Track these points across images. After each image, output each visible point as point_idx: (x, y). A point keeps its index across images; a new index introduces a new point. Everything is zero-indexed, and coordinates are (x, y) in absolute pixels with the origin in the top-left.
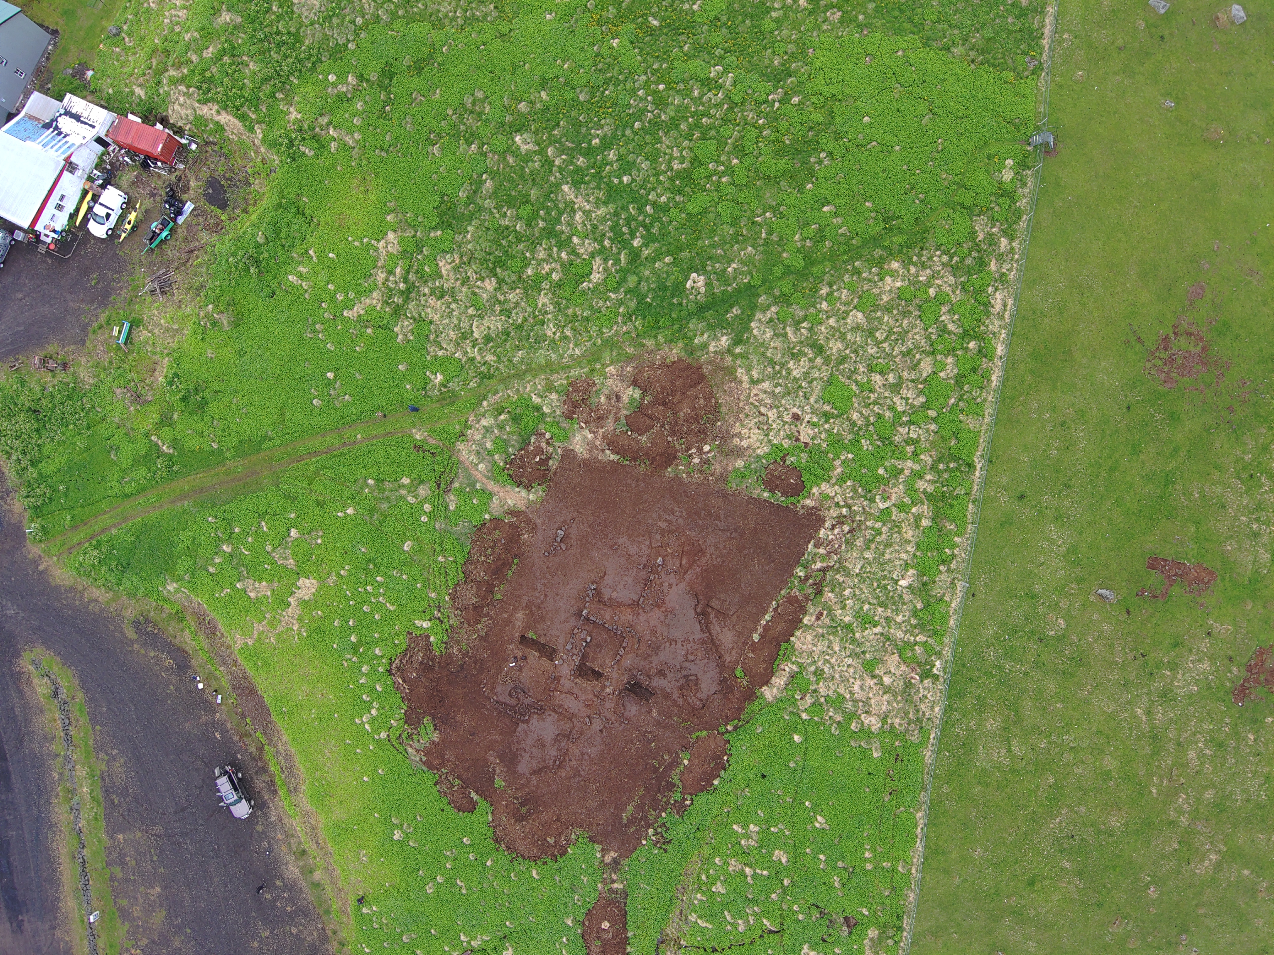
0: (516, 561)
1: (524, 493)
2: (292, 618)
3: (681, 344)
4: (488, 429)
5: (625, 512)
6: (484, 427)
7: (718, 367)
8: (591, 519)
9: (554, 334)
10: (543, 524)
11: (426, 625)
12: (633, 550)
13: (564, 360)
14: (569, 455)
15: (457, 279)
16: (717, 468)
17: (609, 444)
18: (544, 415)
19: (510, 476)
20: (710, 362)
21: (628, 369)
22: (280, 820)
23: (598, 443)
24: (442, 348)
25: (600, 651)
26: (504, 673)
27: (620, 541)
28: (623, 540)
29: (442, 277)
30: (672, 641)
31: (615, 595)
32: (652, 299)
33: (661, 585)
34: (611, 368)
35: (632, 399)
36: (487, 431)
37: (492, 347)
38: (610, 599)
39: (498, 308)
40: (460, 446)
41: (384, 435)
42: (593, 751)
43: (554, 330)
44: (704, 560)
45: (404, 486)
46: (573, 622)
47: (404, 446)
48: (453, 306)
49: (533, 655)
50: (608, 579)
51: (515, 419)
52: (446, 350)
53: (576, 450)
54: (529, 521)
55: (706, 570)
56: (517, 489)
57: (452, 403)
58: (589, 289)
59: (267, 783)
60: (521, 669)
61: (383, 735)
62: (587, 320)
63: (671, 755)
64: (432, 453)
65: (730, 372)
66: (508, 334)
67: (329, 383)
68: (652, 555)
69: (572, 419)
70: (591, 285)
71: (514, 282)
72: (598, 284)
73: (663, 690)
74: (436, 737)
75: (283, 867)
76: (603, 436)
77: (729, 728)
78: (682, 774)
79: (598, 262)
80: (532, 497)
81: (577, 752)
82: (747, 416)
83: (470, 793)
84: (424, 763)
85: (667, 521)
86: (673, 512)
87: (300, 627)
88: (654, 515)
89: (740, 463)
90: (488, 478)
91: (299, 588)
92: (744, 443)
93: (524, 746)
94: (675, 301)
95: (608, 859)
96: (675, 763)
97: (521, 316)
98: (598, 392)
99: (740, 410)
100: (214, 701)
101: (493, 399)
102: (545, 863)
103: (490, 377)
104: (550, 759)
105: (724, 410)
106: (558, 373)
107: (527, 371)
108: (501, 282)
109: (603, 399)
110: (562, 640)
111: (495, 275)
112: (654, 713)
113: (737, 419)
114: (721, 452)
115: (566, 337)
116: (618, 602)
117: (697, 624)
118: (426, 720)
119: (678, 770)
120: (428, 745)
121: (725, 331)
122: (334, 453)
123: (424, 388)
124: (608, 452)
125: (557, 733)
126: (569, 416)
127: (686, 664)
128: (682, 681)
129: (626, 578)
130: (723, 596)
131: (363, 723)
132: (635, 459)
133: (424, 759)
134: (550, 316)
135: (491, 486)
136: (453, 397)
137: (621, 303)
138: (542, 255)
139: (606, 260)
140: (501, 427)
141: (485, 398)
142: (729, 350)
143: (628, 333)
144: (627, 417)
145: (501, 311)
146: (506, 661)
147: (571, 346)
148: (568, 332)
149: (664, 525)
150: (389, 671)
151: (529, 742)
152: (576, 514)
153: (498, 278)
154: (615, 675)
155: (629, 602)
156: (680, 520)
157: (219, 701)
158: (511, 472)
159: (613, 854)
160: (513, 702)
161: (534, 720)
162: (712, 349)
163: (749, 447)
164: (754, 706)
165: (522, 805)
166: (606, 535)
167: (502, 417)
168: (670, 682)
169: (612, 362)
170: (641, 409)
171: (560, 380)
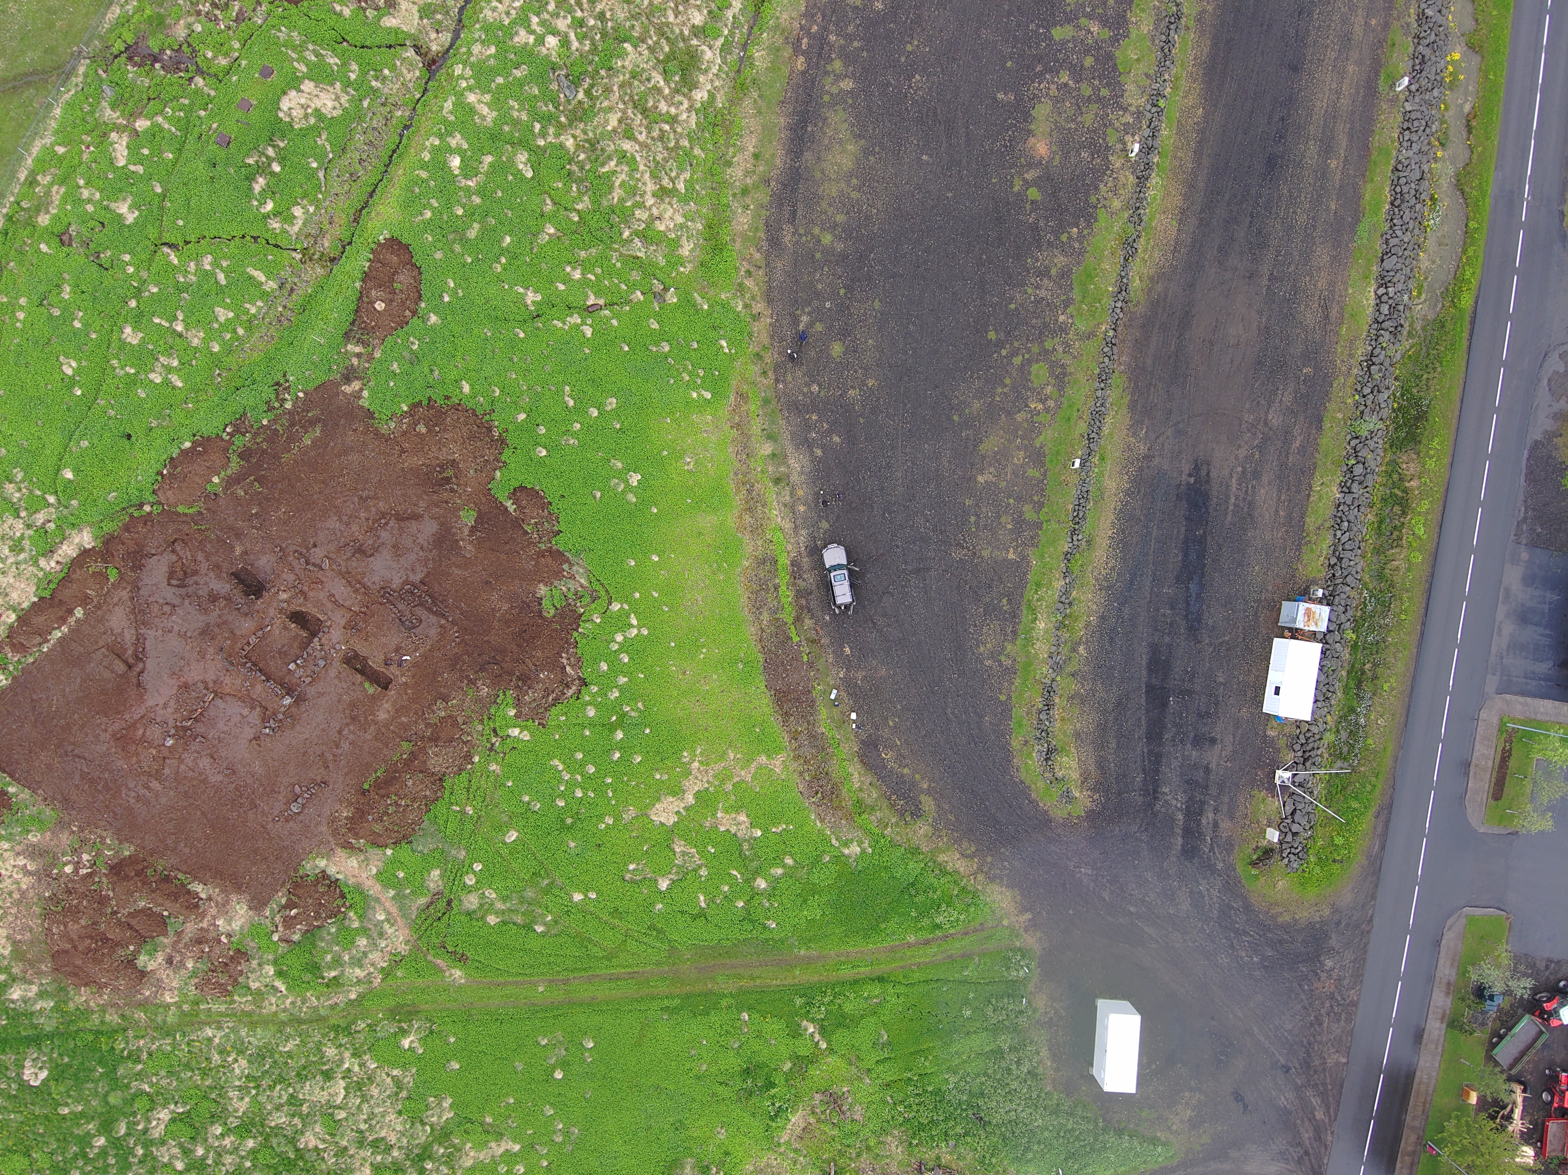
0: (366, 786)
1: (332, 870)
2: (696, 778)
3: (71, 1006)
4: (358, 962)
5: (203, 813)
6: (361, 967)
7: (31, 964)
8: (251, 815)
9: (236, 1061)
10: (319, 824)
11: (514, 731)
12: (205, 763)
13: (230, 1025)
14: (258, 904)
15: (351, 1156)
16: (65, 838)
17: (197, 906)
18: (275, 962)
19: (343, 896)
20: (39, 973)
21: (148, 993)
22: (796, 527)
23: (213, 911)
24: (393, 1076)
25: (283, 646)
26: (422, 650)
27: (220, 778)
28: (215, 778)
30: (183, 636)
31: (246, 712)
32: (94, 1070)
33: (177, 710)
34: (169, 1000)
35: (151, 954)
36: (359, 960)
37: (325, 1064)
38: (253, 708)
39: (305, 1109)
40: (403, 949)
41: (506, 984)
42: (332, 523)
43: (236, 1065)
44: (117, 726)
45: (497, 912)
46: (311, 691)
47: (480, 965)
48: (363, 1126)
49: (376, 663)
50: (249, 733)
51: (315, 968)
52: (388, 1075)
53: (245, 907)
54: (335, 833)
55: (118, 713)
56: (340, 876)
57: (399, 1006)
58: (176, 1103)
59: (800, 577)
60: (397, 650)
61: (616, 607)
62: (188, 1066)
63: (232, 493)
64: (445, 948)
65: (18, 954)
66: (298, 1074)
67: (564, 1065)
68: (180, 750)
69: (238, 951)
70: (172, 1107)
71: (276, 1136)
72: (164, 1106)
73: (219, 577)
74: (542, 590)
75: (808, 470)
76: (204, 917)
77: (147, 508)
78: (225, 467)
79: (156, 1133)
80: (322, 863)
81: (355, 528)
82: (10, 894)
83: (515, 511)
84: (568, 561)
85: (148, 788)
86: (138, 798)
87: (689, 762)
88: (163, 800)
89: (33, 838)
90: (377, 900)
91: (677, 812)
92: (21, 861)
93: (421, 553)
94: (66, 1059)
95: (357, 384)
96: (230, 482)
97: (276, 1093)
98: (194, 974)
99: (18, 903)
100: (842, 693)
101: (340, 999)
102: (447, 398)
103: (336, 1028)
104: (392, 528)
105: (37, 910)
106: (243, 1011)
107: (284, 1024)
108: (292, 1141)
109: (190, 965)
110: (333, 672)
111: (297, 1150)
112: (238, 550)
113: (23, 893)
114: (55, 857)
115: (221, 1053)
116: (244, 702)
117: (148, 648)
118: (549, 612)
119: (229, 472)
120: (556, 583)
121: (12, 1005)
122: (583, 974)
123: (432, 1032)
124: (203, 896)
125: (371, 559)
126: (241, 955)
127: (177, 601)
128: (190, 581)
129: (225, 728)
130: (107, 674)
131: (639, 627)
132: (167, 879)
133: (566, 566)
134: (237, 1083)
135: (374, 889)
136: (393, 1013)
137: (140, 1076)
138: (228, 1159)
139: (145, 1131)
140: (337, 962)
141: (351, 1002)
142: (13, 979)
143: (136, 1037)
144: (165, 934)
145: (301, 1105)
146: (415, 665)
147: (217, 1040)
148: (216, 1058)
149: (155, 785)
150: (584, 682)
151: (412, 557)
152: (270, 826)
153: (295, 1146)
154: (272, 612)
155: (228, 698)
156: (131, 785)
157: (835, 691)
158: (339, 902)
159: (347, 388)
160: (421, 612)
161: (396, 581)
162: (35, 988)
163: (18, 854)
164: (109, 527)
165: (448, 480)
166: (236, 789)
167: (333, 974)
168: (206, 583)
169: (168, 1006)
170: (142, 939)
171: (242, 1001)
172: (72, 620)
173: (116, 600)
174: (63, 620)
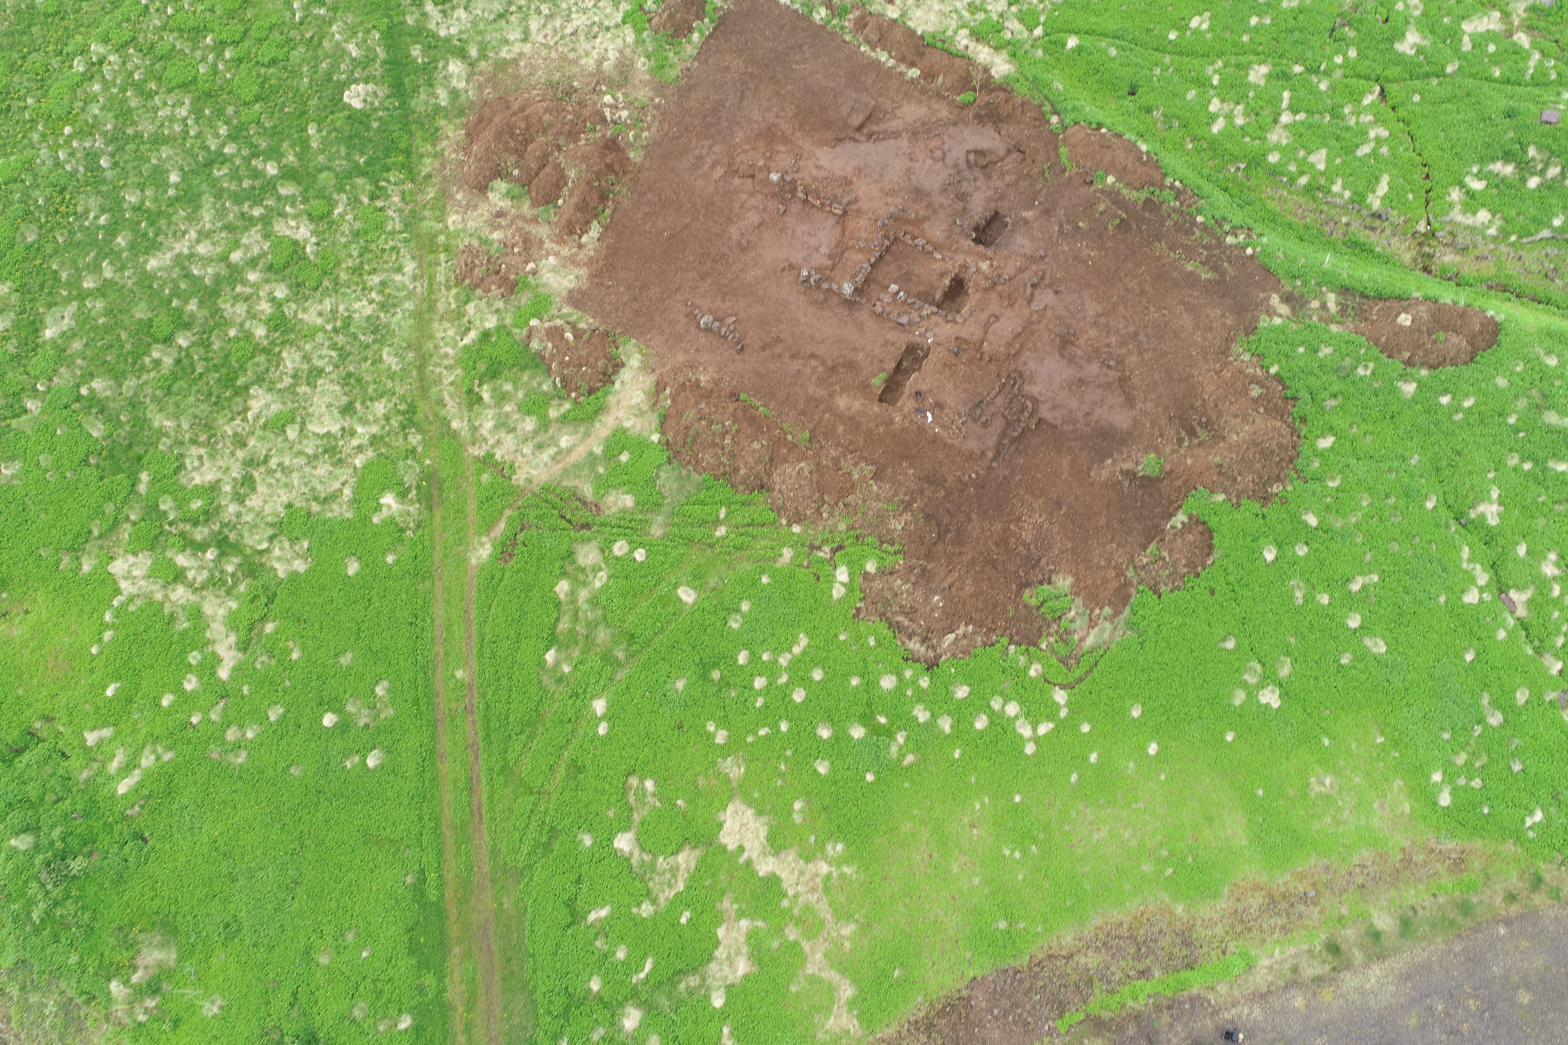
0: (743, 396)
1: (625, 374)
2: (802, 873)
3: (442, 122)
4: (502, 424)
5: (688, 226)
6: (496, 428)
7: (492, 79)
8: (691, 275)
9: (371, 302)
10: (686, 351)
11: (842, 575)
12: (753, 218)
13: (419, 290)
14: (576, 299)
15: (233, 454)
16: (643, 94)
17: (571, 232)
18: (501, 327)
19: (591, 391)
20: (480, 88)
21: (459, 197)
22: (1263, 996)
23: (565, 251)
24: (341, 490)
25: (917, 276)
26: (945, 435)
27: (735, 236)
28: (734, 232)
29: (218, 481)
30: (909, 171)
31: (824, 250)
32: (362, 153)
33: (815, 179)
34: (450, 221)
35: (508, 194)
36: (504, 425)
37: (363, 403)
38: (830, 257)
39: (303, 389)
40: (520, 478)
41: (468, 621)
42: (1092, 308)
43: (365, 302)
44: (785, 126)
45: (572, 593)
46: (864, 316)
47: (496, 580)
48: (273, 463)
49: (914, 381)
50: (797, 257)
51: (493, 373)
52: (343, 484)
53: (572, 286)
54: (676, 371)
55: (801, 126)
56: (617, 385)
57: (441, 482)
58: (318, 244)
60: (939, 406)
61: (1060, 696)
62: (365, 250)
63: (1099, 199)
64: (522, 530)
65: (501, 65)
66: (350, 375)
67: (344, 727)
68: (765, 190)
69: (515, 284)
70: (314, 240)
71: (268, 361)
72: (314, 233)
73: (989, 200)
74: (1064, 582)
76: (557, 243)
77: (1054, 119)
78: (1128, 185)
79: (281, 228)
80: (635, 361)
81: (1093, 333)
82: (573, 50)
83: (1173, 527)
84: (1117, 613)
85: (714, 165)
86: (700, 158)
87: (825, 858)
88: (701, 183)
89: (641, 64)
90: (587, 435)
91: (741, 849)
92: (613, 55)
93: (1080, 415)
94: (375, 125)
95: (1284, 309)
96: (1112, 195)
97: (325, 352)
98: (484, 241)
99: (563, 58)
101: (452, 408)
102: (1303, 420)
103: (412, 409)
104: (1106, 375)
105: (557, 76)
106: (436, 301)
107: (418, 348)
108: (259, 380)
109: (497, 235)
110: (892, 336)
111: (247, 388)
112: (1028, 214)
113: (575, 62)
114: (620, 87)
115: (383, 284)
116: (836, 246)
117: (885, 143)
118: (1030, 598)
119: (1125, 192)
120: (1079, 601)
121: (440, 65)
122: (481, 734)
123: (402, 530)
124: (584, 239)
125: (1057, 356)
126: (511, 288)
127: (949, 161)
128: (977, 172)
129: (799, 233)
130: (845, 110)
132: (603, 198)
133: (1108, 610)
134: (341, 308)
135: (604, 427)
136: (430, 477)
137: (354, 202)
138: (241, 309)
139: (283, 215)
140: (501, 398)
141: (445, 423)
142: (470, 64)
143: (403, 194)
144: (535, 204)
145: (308, 384)
146: (922, 430)
147: (398, 278)
148: (375, 279)
149: (719, 172)
150: (932, 665)
151: (1073, 404)
152: (678, 297)
153: (253, 383)
154: (960, 258)
155: (838, 230)
156: (715, 149)
158: (584, 387)
159: (1275, 300)
160: (998, 424)
161: (1034, 390)
162: (462, 85)
163: (621, 52)
164: (1022, 89)
165: (1192, 433)
166: (723, 255)
167: (486, 396)
168: (977, 189)
169: (441, 219)
170: (526, 182)
171: (448, 299)
172: (902, 68)
173: (935, 106)
174: (902, 59)
